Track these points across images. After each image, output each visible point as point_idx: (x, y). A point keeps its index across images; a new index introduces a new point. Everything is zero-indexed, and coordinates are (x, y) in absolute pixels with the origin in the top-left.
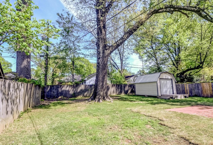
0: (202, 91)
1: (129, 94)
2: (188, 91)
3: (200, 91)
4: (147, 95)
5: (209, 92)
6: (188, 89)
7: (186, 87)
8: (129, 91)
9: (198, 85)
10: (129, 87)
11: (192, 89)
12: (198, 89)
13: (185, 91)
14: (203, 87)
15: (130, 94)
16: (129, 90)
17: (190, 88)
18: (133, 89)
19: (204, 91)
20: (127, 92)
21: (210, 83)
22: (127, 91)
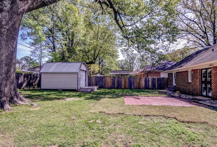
0: (105, 83)
1: (23, 88)
2: (94, 83)
3: (103, 83)
4: (61, 89)
5: (110, 84)
6: (94, 81)
7: (93, 80)
8: (24, 85)
9: (102, 78)
10: (24, 77)
11: (97, 82)
12: (102, 82)
13: (91, 83)
14: (106, 80)
15: (25, 88)
16: (24, 82)
17: (96, 80)
18: (30, 81)
19: (106, 83)
20: (22, 86)
21: (112, 77)
22: (22, 84)
